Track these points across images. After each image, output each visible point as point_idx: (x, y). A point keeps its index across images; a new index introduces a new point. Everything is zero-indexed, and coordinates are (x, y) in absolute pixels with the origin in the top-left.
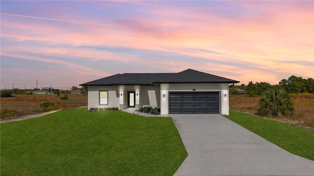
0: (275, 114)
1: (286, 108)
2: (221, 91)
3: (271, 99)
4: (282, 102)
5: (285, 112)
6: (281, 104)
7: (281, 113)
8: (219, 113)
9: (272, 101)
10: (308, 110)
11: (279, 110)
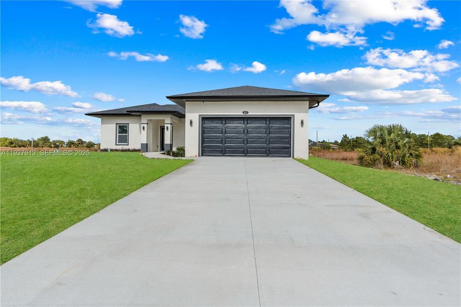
0: (388, 164)
1: (408, 155)
2: (294, 115)
3: (381, 141)
4: (400, 144)
5: (406, 161)
6: (398, 147)
7: (399, 163)
8: (290, 156)
9: (383, 143)
10: (438, 160)
11: (395, 157)
